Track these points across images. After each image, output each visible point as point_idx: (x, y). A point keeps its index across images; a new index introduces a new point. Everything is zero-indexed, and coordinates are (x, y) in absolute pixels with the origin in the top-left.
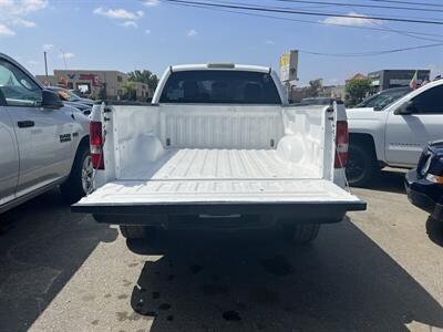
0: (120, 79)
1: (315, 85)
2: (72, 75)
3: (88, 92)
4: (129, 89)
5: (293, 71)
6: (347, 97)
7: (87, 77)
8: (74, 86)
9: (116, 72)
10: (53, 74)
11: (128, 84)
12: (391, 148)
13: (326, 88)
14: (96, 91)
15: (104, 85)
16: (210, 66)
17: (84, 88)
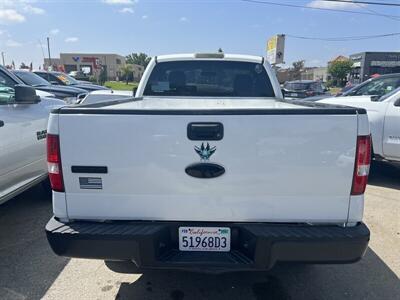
0: (118, 61)
1: (298, 66)
2: (76, 58)
3: (91, 73)
4: (127, 71)
5: (280, 55)
6: (329, 78)
7: (90, 60)
8: (78, 68)
9: (115, 55)
10: (59, 57)
11: (126, 66)
12: (390, 141)
13: (308, 69)
14: (97, 73)
15: (105, 67)
16: (198, 56)
17: (87, 70)
